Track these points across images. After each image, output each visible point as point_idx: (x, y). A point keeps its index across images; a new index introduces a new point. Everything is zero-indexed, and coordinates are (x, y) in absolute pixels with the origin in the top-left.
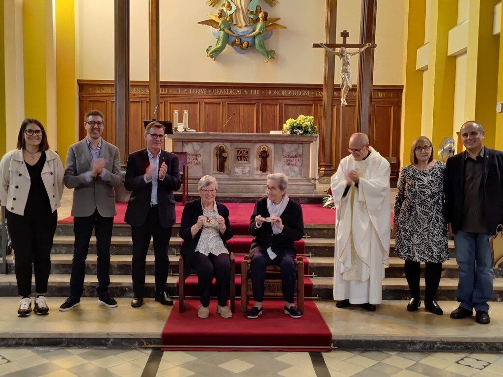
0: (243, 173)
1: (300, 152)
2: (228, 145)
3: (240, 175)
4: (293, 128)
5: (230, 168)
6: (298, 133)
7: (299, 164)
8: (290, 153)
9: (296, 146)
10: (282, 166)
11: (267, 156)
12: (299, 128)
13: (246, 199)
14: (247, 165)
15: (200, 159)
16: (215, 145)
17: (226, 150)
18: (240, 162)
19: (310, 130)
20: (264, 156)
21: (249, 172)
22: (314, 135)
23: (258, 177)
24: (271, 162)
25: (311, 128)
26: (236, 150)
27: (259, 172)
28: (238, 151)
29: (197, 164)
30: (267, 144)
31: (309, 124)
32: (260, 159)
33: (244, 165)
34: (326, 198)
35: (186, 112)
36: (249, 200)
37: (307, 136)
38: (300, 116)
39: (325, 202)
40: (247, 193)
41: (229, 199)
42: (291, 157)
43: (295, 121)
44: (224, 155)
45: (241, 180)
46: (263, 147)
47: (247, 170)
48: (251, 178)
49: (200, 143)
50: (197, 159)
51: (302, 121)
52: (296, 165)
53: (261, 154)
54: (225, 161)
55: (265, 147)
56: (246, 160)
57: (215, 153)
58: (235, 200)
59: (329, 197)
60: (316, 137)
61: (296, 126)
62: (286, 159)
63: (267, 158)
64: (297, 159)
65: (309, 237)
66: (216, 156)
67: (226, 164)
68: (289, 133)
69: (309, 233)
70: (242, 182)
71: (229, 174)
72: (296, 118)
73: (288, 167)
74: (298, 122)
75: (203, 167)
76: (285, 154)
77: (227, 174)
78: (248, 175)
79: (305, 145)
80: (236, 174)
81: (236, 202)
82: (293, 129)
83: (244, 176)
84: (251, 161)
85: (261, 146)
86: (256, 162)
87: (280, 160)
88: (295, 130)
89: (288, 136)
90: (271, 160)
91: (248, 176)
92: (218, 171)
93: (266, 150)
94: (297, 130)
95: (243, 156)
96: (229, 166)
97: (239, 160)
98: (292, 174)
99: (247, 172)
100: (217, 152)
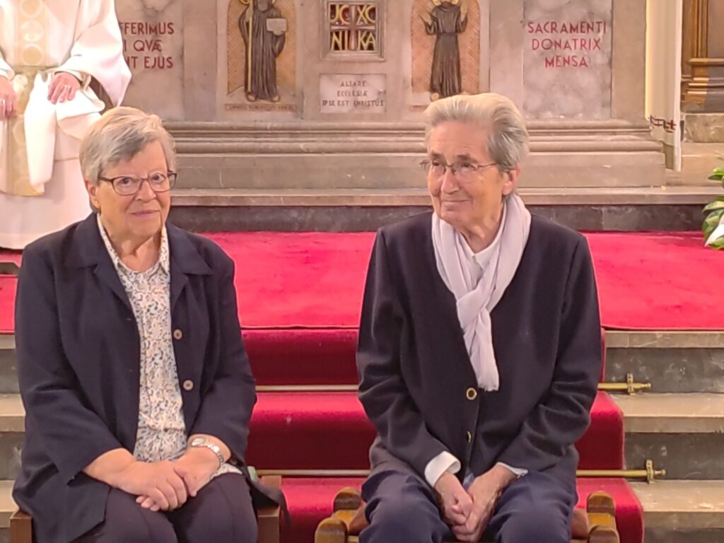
0: (357, 104)
1: (603, 5)
3: (345, 109)
5: (299, 80)
7: (599, 58)
8: (557, 11)
10: (526, 70)
14: (373, 68)
15: (168, 46)
17: (284, 5)
18: (344, 54)
20: (446, 27)
21: (383, 97)
24: (476, 53)
26: (326, 4)
28: (333, 8)
29: (160, 65)
32: (430, 41)
33: (358, 69)
39: (716, 225)
40: (374, 187)
41: (294, 214)
42: (564, 29)
44: (274, 25)
45: (348, 131)
47: (372, 89)
48: (390, 124)
50: (156, 47)
52: (583, 63)
53: (434, 19)
54: (276, 54)
56: (370, 47)
57: (235, 20)
58: (324, 218)
62: (541, 37)
63: (460, 37)
64: (591, 36)
65: (644, 390)
66: (236, 31)
67: (283, 64)
70: (354, 141)
71: (296, 109)
73: (550, 74)
75: (182, 79)
76: (535, 16)
77: (290, 108)
78: (378, 109)
80: (328, 109)
81: (325, 229)
83: (360, 117)
84: (389, 48)
86: (410, 54)
87: (516, 43)
90: (478, 44)
92: (248, 94)
95: (355, 29)
96: (294, 73)
97: (337, 47)
98: (570, 102)
99: (371, 96)
100: (244, 13)
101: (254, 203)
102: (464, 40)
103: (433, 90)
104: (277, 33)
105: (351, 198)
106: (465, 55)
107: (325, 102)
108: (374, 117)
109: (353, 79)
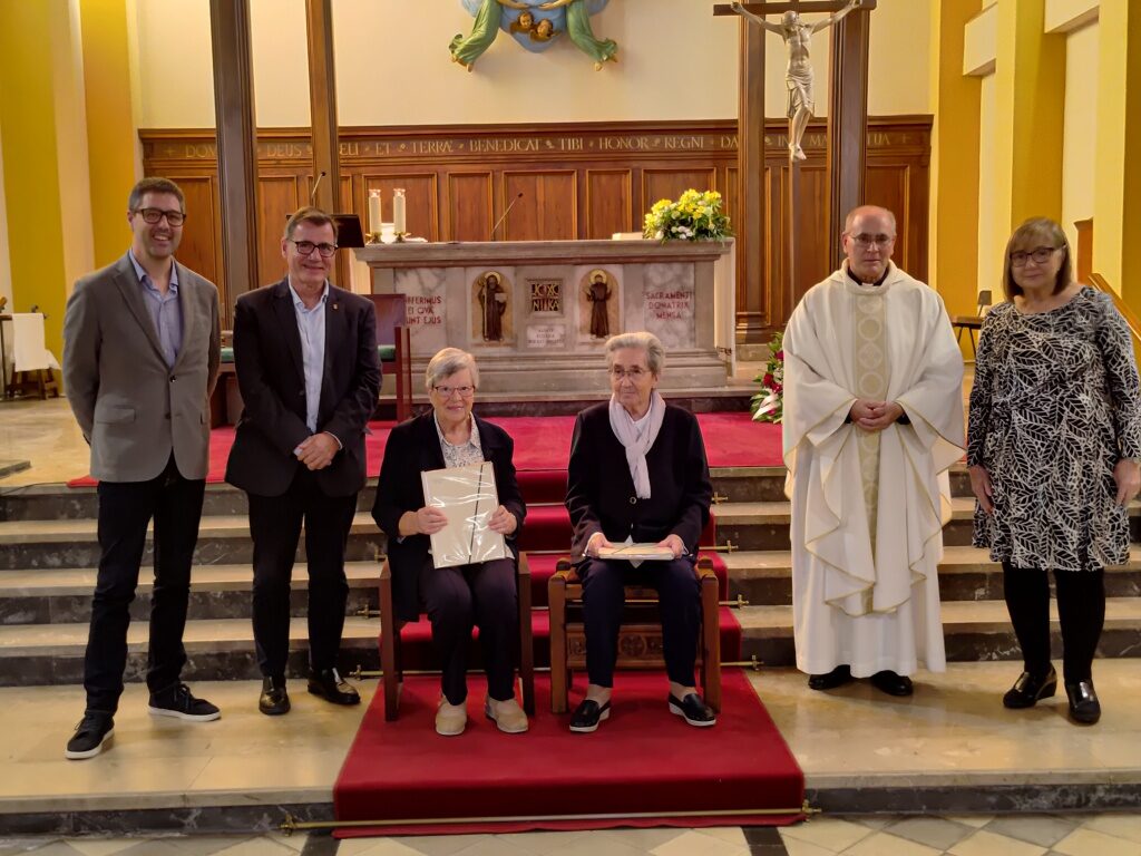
0: (548, 342)
1: (690, 282)
2: (507, 271)
3: (542, 345)
4: (668, 224)
5: (514, 328)
6: (683, 236)
7: (688, 313)
8: (663, 286)
9: (677, 267)
10: (646, 320)
11: (607, 296)
12: (683, 223)
13: (557, 407)
14: (558, 321)
15: (438, 310)
16: (475, 273)
17: (505, 285)
18: (541, 313)
19: (711, 226)
20: (599, 296)
21: (564, 338)
22: (723, 238)
23: (585, 350)
24: (617, 311)
25: (716, 221)
26: (530, 285)
27: (589, 338)
28: (534, 286)
29: (433, 321)
30: (606, 267)
31: (709, 211)
32: (590, 305)
33: (549, 322)
34: (759, 396)
35: (399, 194)
36: (565, 408)
37: (706, 244)
38: (686, 193)
39: (758, 408)
40: (561, 390)
41: (514, 407)
42: (667, 297)
43: (673, 206)
44: (499, 297)
45: (544, 358)
46: (596, 273)
47: (558, 332)
48: (567, 353)
49: (437, 271)
50: (430, 310)
51: (693, 206)
52: (679, 316)
53: (592, 292)
54: (501, 314)
55: (602, 273)
56: (556, 309)
57: (476, 295)
58: (531, 408)
59: (768, 394)
60: (729, 244)
61: (678, 218)
62: (654, 301)
63: (608, 302)
64: (683, 300)
65: (724, 501)
66: (477, 301)
67: (505, 319)
68: (659, 235)
69: (722, 489)
70: (548, 364)
71: (513, 346)
72: (675, 199)
73: (659, 323)
74: (681, 208)
75: (446, 330)
76: (651, 289)
77: (507, 345)
78: (560, 345)
79: (702, 264)
80: (532, 345)
81: (533, 414)
82: (669, 227)
83: (551, 350)
84: (567, 308)
85: (590, 273)
86: (578, 313)
87: (639, 305)
88: (674, 229)
89: (658, 244)
90: (618, 306)
91: (561, 349)
92: (485, 337)
93: (604, 281)
94: (681, 228)
95: (546, 298)
96: (512, 324)
97: (536, 310)
98: (672, 339)
99: (557, 337)
100: (481, 292)
101: (490, 401)
102: (610, 304)
103: (592, 333)
104: (501, 301)
105: (547, 397)
106: (610, 312)
107: (530, 341)
108: (558, 349)
109: (546, 327)
